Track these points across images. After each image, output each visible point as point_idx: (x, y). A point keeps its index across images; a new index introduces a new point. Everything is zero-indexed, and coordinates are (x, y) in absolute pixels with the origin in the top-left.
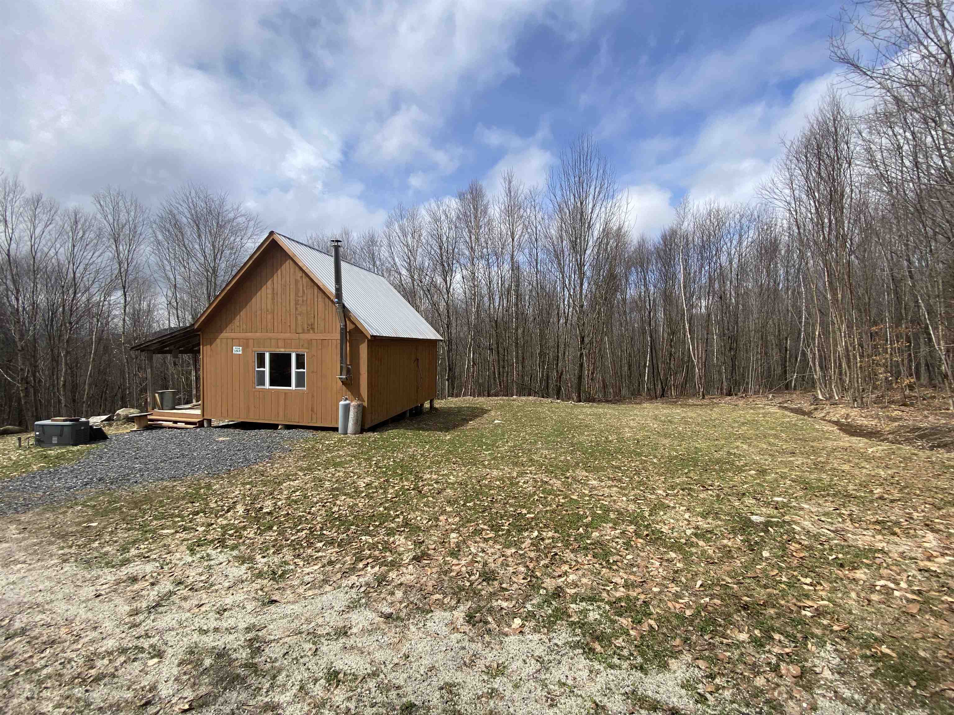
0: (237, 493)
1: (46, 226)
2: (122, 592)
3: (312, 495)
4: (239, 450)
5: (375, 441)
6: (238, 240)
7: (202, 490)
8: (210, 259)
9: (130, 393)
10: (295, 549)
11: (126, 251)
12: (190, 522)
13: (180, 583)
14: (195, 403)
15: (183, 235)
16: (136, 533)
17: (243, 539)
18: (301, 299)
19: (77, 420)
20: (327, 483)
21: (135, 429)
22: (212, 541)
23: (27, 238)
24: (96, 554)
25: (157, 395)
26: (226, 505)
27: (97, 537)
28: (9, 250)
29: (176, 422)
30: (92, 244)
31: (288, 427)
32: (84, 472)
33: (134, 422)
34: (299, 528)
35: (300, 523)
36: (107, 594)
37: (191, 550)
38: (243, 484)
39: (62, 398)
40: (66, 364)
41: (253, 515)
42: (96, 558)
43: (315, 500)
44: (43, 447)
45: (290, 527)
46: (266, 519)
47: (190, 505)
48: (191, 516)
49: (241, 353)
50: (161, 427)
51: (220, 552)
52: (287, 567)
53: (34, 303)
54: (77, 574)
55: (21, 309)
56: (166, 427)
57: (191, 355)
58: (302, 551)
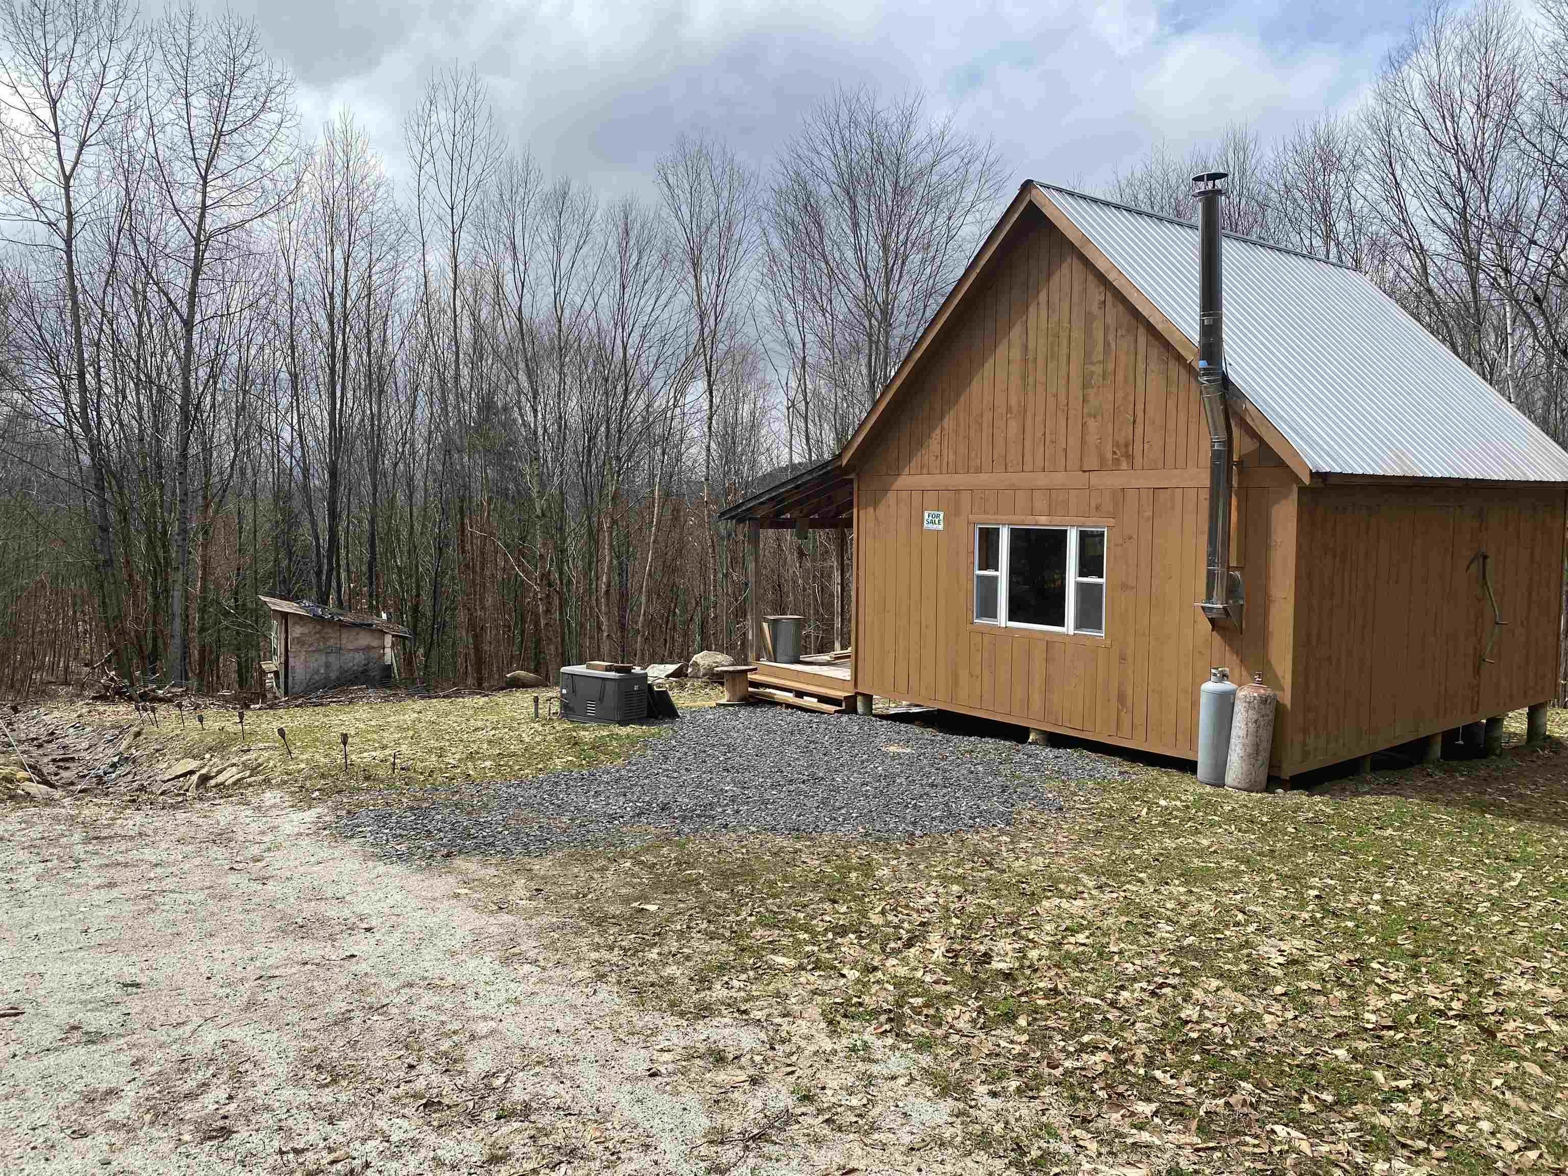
0: (930, 899)
1: (578, 249)
2: (696, 1080)
3: (1121, 952)
4: (932, 785)
5: (1313, 822)
6: (940, 221)
7: (853, 875)
8: (877, 281)
9: (716, 617)
10: (1075, 1099)
11: (713, 286)
12: (829, 950)
13: (807, 1098)
14: (838, 651)
15: (820, 229)
16: (725, 947)
17: (945, 1027)
18: (1098, 369)
19: (628, 670)
20: (1162, 925)
21: (724, 701)
22: (875, 1013)
23: (547, 280)
24: (653, 977)
25: (765, 625)
26: (906, 925)
27: (657, 939)
28: (520, 308)
29: (800, 694)
30: (653, 279)
31: (1055, 741)
32: (635, 785)
33: (722, 684)
34: (1086, 1039)
35: (1089, 1028)
36: (669, 1074)
37: (830, 1023)
38: (945, 880)
39: (603, 619)
40: (611, 545)
41: (968, 969)
42: (652, 985)
43: (1130, 969)
44: (572, 722)
45: (1061, 1031)
46: (998, 988)
47: (827, 906)
48: (830, 936)
49: (941, 527)
50: (773, 703)
51: (893, 1048)
52: (1053, 1145)
53: (560, 417)
54: (619, 1013)
55: (540, 431)
56: (781, 704)
57: (832, 533)
58: (1094, 1111)
